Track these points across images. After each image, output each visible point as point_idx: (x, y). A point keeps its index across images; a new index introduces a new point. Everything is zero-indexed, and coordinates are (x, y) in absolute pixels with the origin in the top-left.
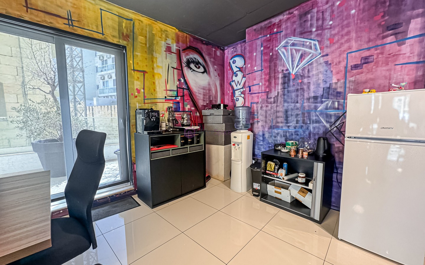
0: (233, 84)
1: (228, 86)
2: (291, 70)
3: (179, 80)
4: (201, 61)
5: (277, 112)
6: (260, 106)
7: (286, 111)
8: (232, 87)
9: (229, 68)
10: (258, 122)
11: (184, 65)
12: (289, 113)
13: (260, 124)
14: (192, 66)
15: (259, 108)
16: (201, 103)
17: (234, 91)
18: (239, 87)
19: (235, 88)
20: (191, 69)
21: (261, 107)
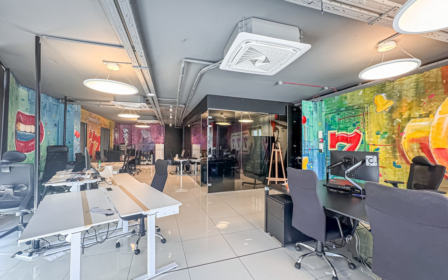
0: (124, 136)
1: (122, 137)
2: (145, 137)
4: (117, 130)
5: (141, 146)
7: (144, 146)
8: (123, 137)
17: (124, 139)
18: (126, 137)
19: (125, 138)
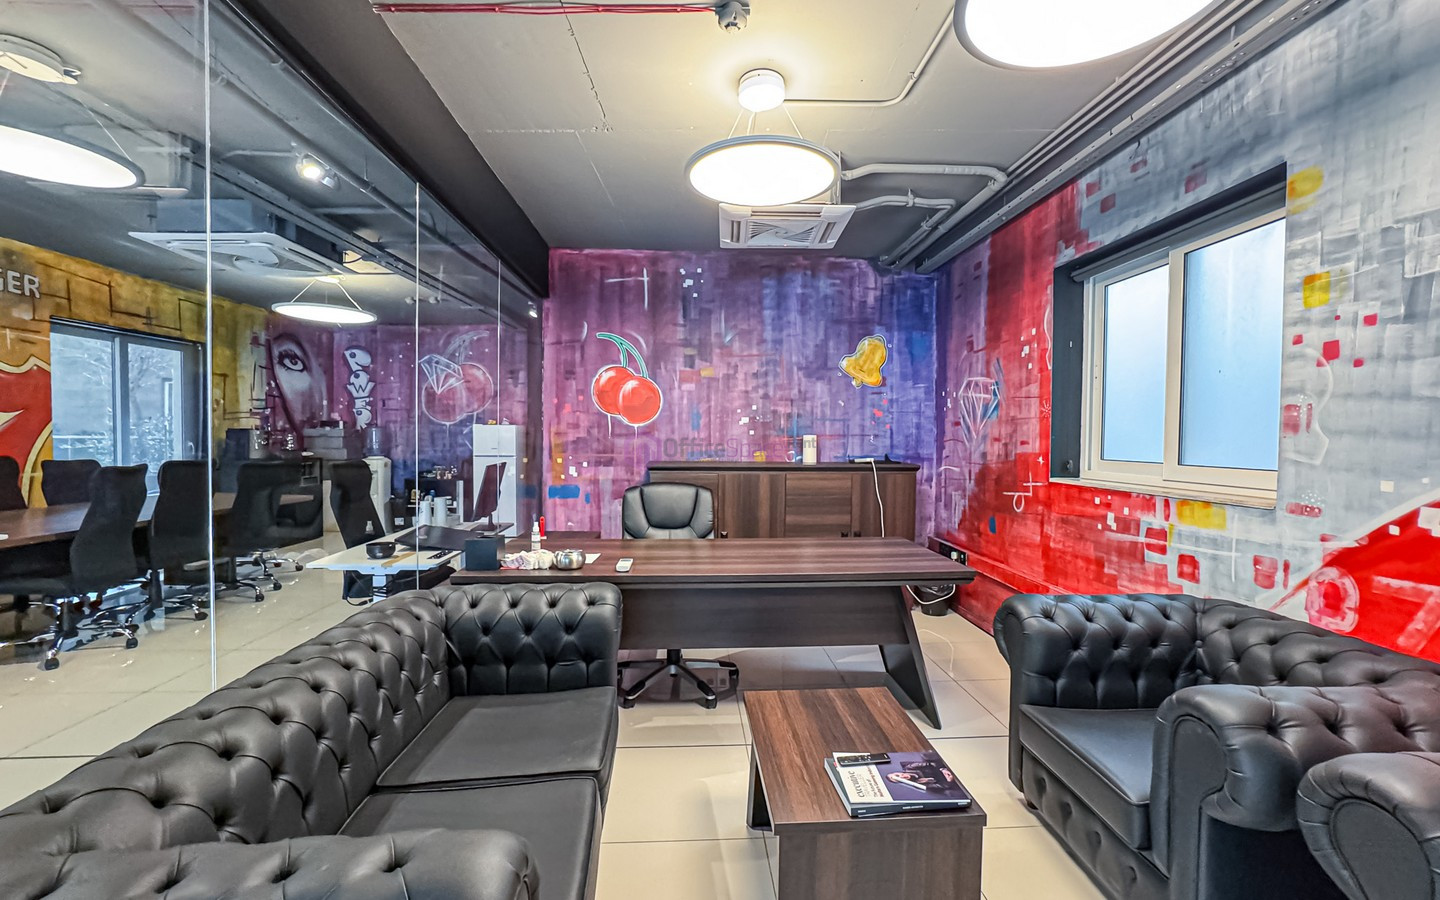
0: (350, 388)
1: (341, 390)
2: (436, 389)
3: (269, 384)
4: (298, 352)
6: (398, 425)
7: (433, 433)
8: (350, 394)
9: (342, 362)
10: (397, 446)
11: (275, 361)
12: (436, 435)
13: (400, 448)
14: (287, 362)
15: (398, 429)
16: (298, 417)
17: (352, 400)
18: (362, 394)
19: (355, 394)
20: (285, 366)
21: (401, 428)
